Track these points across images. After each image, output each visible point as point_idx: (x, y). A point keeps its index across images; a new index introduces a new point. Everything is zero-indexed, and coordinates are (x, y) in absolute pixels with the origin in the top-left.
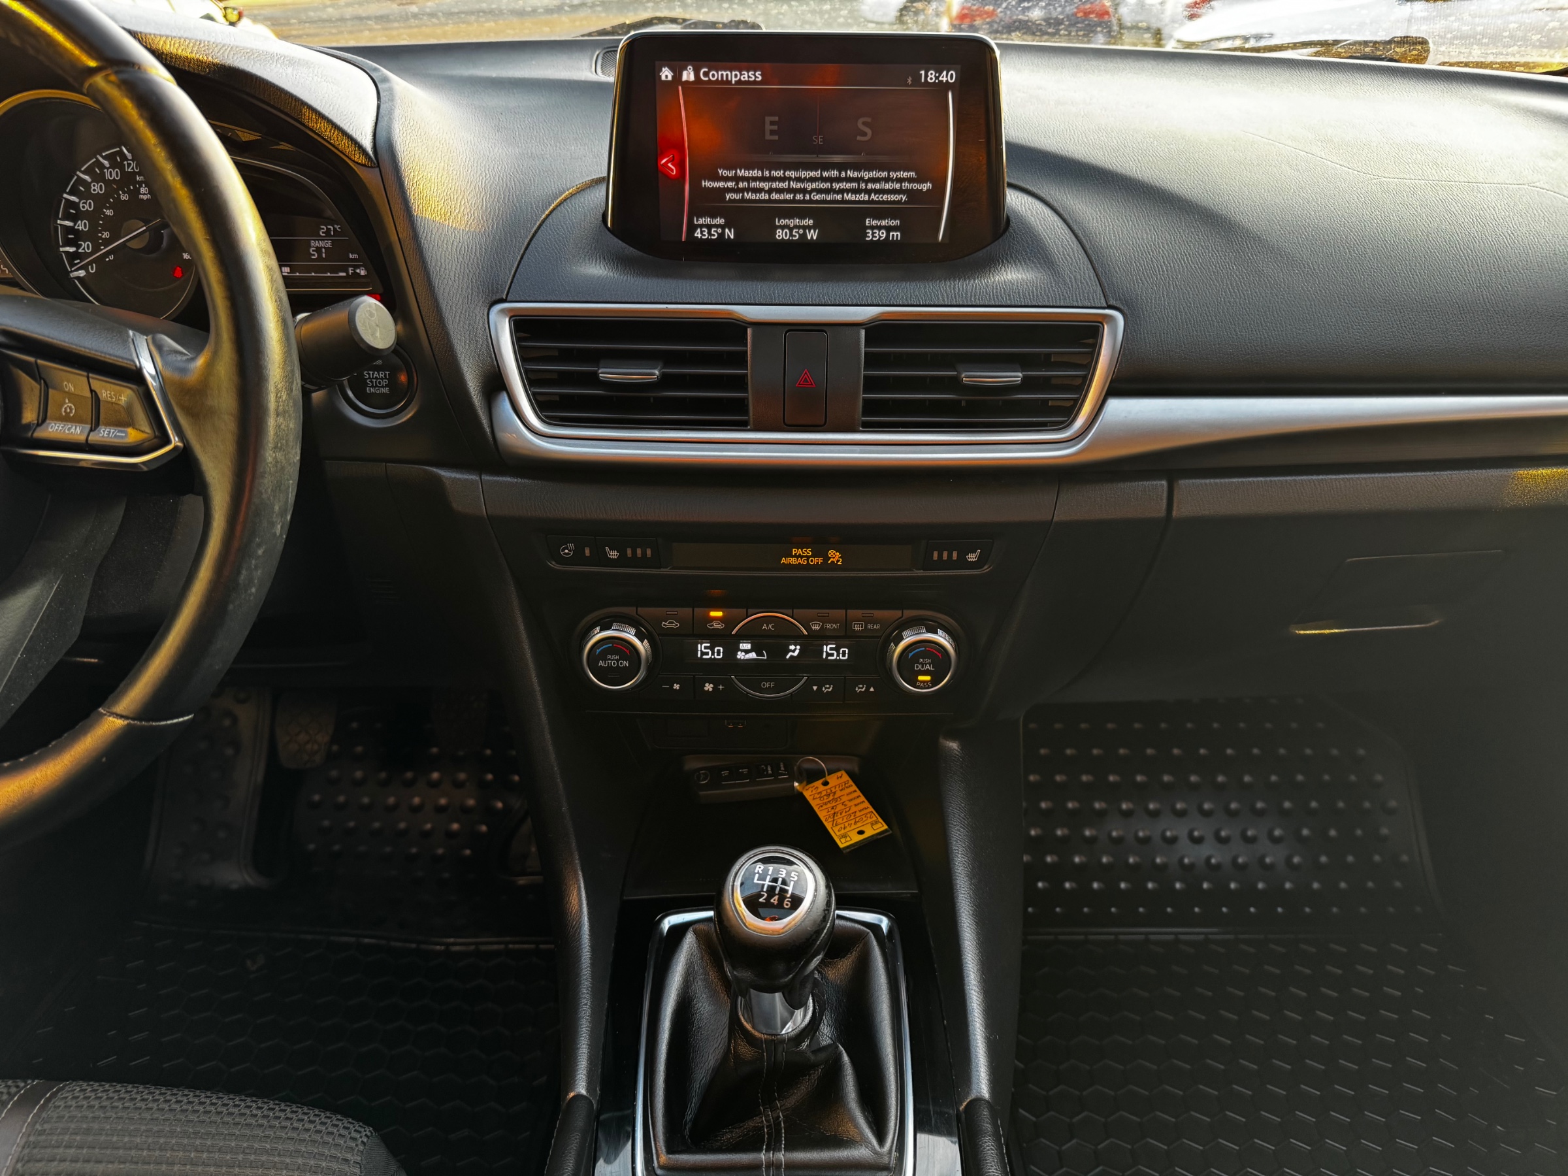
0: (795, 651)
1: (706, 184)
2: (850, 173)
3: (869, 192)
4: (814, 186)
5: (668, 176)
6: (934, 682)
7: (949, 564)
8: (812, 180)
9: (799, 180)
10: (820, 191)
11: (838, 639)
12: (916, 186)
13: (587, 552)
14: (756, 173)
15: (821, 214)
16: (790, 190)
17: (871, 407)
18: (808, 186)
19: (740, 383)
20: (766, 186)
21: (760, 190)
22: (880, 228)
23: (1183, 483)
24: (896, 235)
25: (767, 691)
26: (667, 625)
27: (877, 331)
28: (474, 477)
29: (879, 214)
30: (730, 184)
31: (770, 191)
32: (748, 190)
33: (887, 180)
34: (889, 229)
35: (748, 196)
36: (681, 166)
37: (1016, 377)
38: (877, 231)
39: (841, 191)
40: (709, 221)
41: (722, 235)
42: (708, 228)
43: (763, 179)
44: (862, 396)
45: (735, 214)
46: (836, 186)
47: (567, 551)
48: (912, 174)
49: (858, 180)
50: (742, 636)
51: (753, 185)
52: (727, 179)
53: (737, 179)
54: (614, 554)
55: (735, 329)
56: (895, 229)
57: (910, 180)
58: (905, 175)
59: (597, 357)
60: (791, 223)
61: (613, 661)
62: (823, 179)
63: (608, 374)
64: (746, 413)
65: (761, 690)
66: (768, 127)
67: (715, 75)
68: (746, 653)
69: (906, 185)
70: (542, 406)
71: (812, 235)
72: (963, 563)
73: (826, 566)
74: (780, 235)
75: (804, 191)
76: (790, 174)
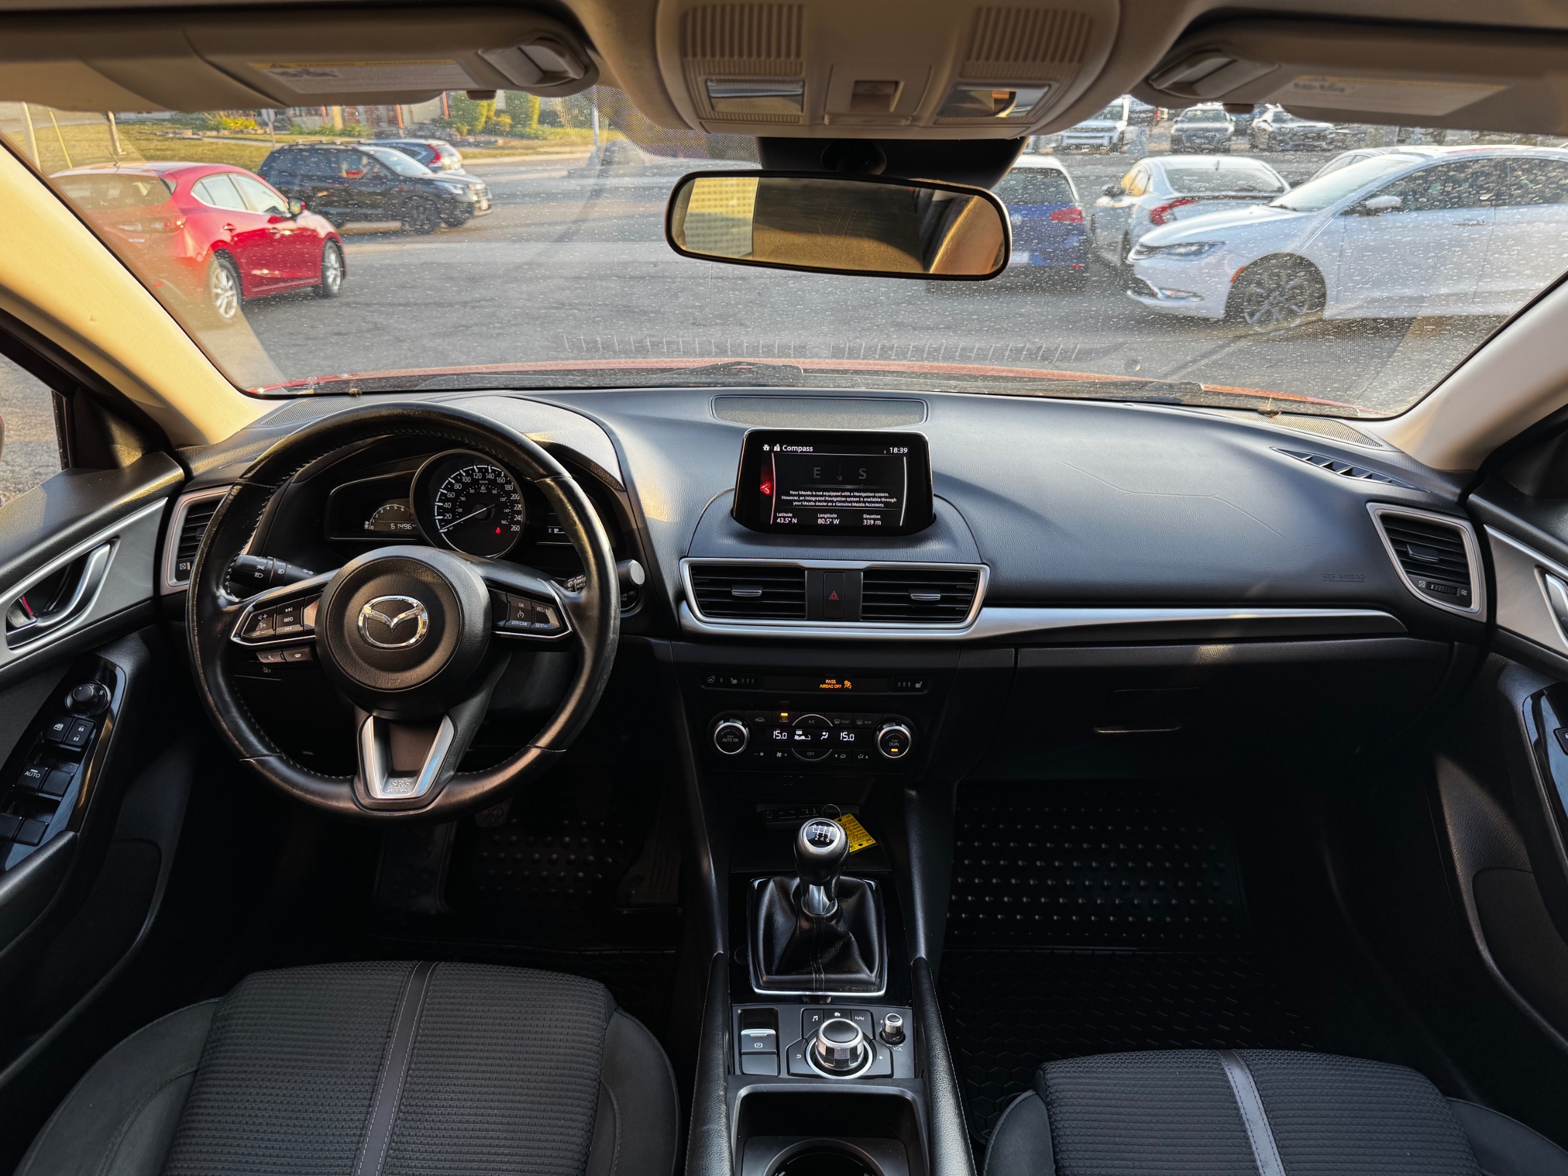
0: (825, 735)
1: (784, 497)
2: (856, 494)
3: (865, 502)
4: (839, 499)
5: (764, 494)
6: (900, 752)
7: (906, 689)
8: (836, 496)
9: (830, 496)
10: (840, 502)
11: (850, 729)
12: (888, 500)
13: (721, 680)
14: (809, 493)
15: (840, 513)
16: (825, 501)
17: (866, 609)
18: (835, 499)
19: (801, 597)
20: (814, 499)
21: (810, 501)
22: (870, 519)
23: (1023, 651)
24: (879, 523)
25: (810, 758)
26: (757, 720)
27: (869, 573)
28: (668, 642)
29: (870, 512)
30: (796, 498)
31: (815, 501)
32: (805, 501)
33: (874, 497)
34: (875, 520)
35: (806, 503)
36: (771, 489)
37: (938, 596)
38: (869, 520)
39: (851, 502)
40: (785, 515)
41: (790, 521)
42: (785, 518)
43: (812, 496)
44: (861, 604)
45: (797, 512)
46: (849, 499)
47: (711, 680)
48: (887, 495)
49: (859, 497)
50: (798, 727)
51: (807, 498)
52: (794, 495)
53: (799, 496)
54: (735, 682)
55: (800, 571)
56: (878, 519)
57: (885, 497)
58: (883, 495)
59: (731, 584)
60: (826, 516)
61: (729, 739)
62: (842, 496)
63: (736, 592)
64: (804, 611)
65: (807, 757)
66: (815, 472)
67: (790, 449)
68: (799, 736)
69: (883, 500)
70: (702, 607)
71: (836, 522)
72: (914, 689)
73: (843, 689)
74: (820, 521)
75: (832, 502)
76: (827, 494)
